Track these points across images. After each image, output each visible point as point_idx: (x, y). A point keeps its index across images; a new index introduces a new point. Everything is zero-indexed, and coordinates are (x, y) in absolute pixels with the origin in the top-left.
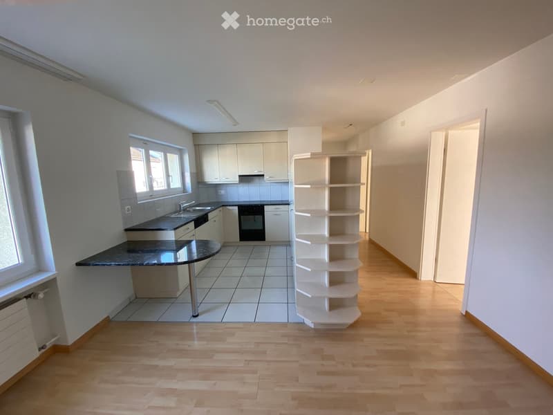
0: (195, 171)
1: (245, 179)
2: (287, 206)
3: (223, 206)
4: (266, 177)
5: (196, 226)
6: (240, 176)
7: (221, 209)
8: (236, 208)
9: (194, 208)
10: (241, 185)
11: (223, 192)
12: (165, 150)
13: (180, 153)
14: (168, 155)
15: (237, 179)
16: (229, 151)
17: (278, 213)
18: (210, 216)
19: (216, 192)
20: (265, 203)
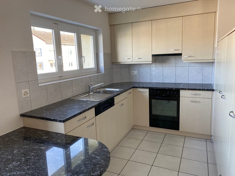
0: (109, 51)
1: (158, 58)
2: (211, 92)
3: (134, 87)
4: (184, 57)
5: (97, 114)
6: (153, 56)
7: (131, 90)
8: (147, 91)
9: (103, 89)
10: (154, 65)
11: (135, 72)
12: (79, 30)
13: (95, 34)
14: (82, 35)
15: (150, 59)
16: (143, 29)
17: (198, 100)
18: (117, 100)
19: (130, 73)
20: (181, 87)
